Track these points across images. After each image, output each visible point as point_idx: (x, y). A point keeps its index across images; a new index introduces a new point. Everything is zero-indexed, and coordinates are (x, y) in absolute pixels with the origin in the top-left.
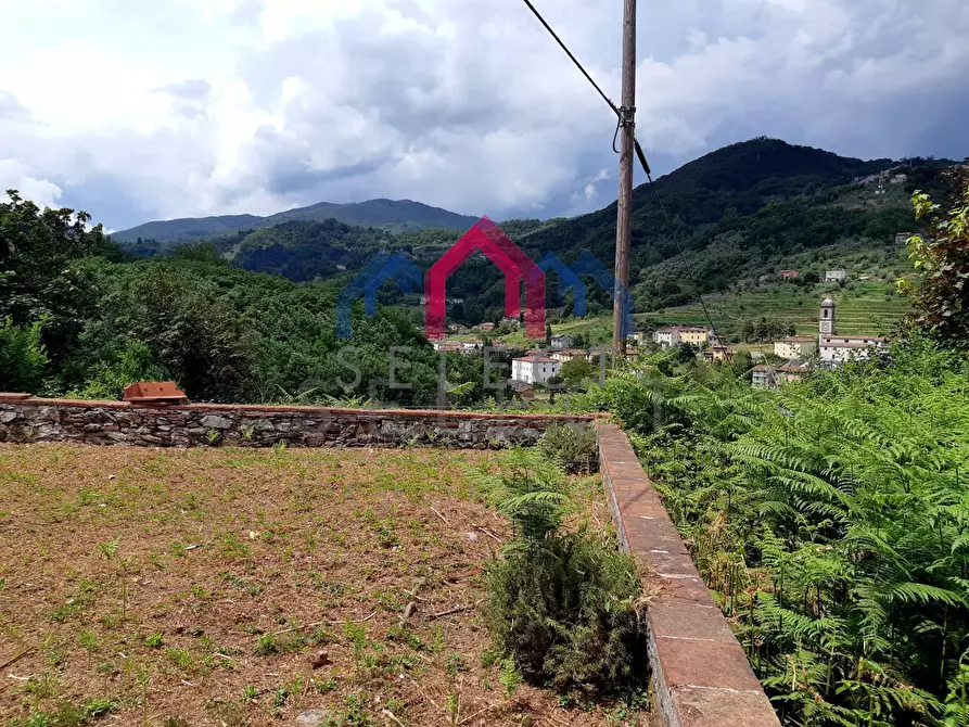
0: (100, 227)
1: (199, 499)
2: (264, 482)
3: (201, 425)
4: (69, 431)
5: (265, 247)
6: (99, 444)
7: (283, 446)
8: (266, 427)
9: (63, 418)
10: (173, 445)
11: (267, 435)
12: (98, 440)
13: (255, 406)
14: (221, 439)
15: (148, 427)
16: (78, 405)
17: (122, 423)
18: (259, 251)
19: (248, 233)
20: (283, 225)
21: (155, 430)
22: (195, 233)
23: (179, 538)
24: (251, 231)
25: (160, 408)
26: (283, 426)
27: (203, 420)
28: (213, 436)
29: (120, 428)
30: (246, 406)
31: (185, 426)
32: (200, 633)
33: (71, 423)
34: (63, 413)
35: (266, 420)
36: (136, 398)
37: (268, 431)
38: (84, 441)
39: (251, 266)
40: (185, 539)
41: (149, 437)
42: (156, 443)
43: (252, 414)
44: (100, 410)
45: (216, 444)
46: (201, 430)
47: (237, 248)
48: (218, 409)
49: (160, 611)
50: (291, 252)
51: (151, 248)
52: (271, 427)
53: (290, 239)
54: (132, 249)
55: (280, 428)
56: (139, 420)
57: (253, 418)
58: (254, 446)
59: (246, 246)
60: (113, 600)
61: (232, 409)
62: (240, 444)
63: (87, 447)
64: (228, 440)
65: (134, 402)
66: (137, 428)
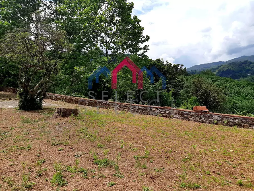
0: (186, 68)
1: (214, 138)
2: (232, 136)
3: (212, 118)
4: (180, 116)
5: (225, 70)
6: (187, 120)
7: (236, 127)
8: (231, 121)
9: (179, 113)
10: (205, 123)
11: (231, 123)
12: (187, 119)
13: (228, 115)
14: (218, 123)
15: (199, 117)
16: (182, 111)
17: (192, 116)
18: (223, 71)
19: (220, 66)
20: (231, 63)
21: (200, 118)
22: (205, 68)
23: (210, 147)
24: (221, 66)
25: (202, 113)
26: (236, 121)
27: (213, 117)
28: (215, 122)
29: (192, 117)
30: (225, 114)
31: (208, 118)
32: (219, 174)
33: (181, 115)
34: (179, 112)
35: (231, 119)
36: (196, 110)
37: (232, 122)
38: (183, 119)
39: (221, 75)
40: (212, 148)
41: (199, 120)
42: (200, 122)
43: (227, 117)
44: (187, 112)
45: (216, 124)
46: (212, 120)
47: (217, 71)
48: (217, 115)
49: (208, 166)
50: (233, 71)
51: (195, 72)
52: (232, 121)
53: (233, 67)
54: (190, 73)
55: (235, 122)
56: (196, 116)
57: (227, 118)
58: (227, 126)
59: (220, 70)
60: (196, 160)
61: (221, 115)
62: (223, 125)
63: (184, 121)
64: (219, 123)
65: (195, 111)
66: (196, 117)
